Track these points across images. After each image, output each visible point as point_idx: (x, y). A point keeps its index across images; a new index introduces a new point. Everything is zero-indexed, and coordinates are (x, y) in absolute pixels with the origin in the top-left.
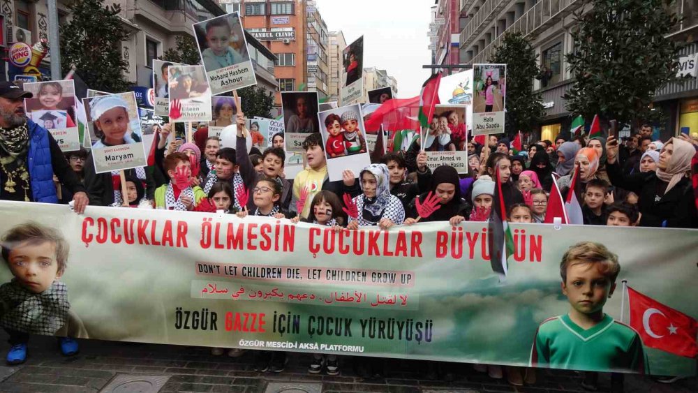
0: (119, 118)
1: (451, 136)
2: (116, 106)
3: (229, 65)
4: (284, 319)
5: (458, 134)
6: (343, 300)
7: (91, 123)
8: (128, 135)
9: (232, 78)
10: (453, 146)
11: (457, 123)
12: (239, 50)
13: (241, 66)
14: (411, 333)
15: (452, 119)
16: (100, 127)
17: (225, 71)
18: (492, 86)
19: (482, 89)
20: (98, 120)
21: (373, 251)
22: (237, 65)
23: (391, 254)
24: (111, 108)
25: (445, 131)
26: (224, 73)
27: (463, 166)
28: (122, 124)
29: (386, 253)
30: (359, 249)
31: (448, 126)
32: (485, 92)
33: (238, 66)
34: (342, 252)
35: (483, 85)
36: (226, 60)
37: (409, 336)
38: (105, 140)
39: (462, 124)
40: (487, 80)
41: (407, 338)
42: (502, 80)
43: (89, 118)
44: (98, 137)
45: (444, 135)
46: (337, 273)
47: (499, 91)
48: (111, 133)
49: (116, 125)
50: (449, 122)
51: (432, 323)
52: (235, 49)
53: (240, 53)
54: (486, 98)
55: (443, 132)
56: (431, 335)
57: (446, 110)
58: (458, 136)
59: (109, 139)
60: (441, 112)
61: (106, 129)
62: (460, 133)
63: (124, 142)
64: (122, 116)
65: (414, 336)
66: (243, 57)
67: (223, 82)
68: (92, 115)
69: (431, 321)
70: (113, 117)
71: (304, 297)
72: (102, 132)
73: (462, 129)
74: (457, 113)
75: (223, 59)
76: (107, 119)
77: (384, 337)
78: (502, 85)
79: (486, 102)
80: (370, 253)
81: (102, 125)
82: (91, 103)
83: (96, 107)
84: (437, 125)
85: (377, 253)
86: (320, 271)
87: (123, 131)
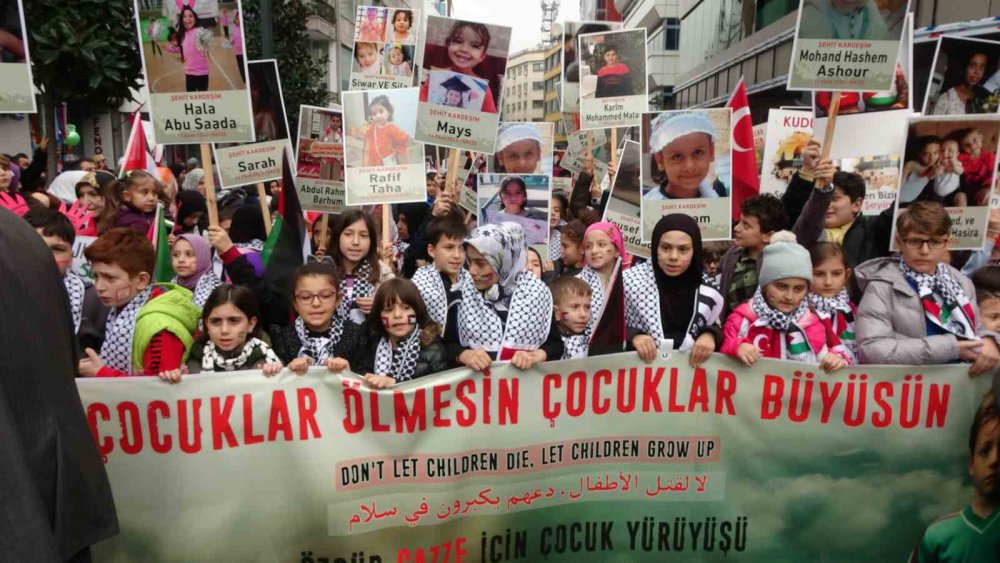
0: (698, 152)
1: (963, 178)
2: (695, 130)
3: (852, 37)
4: (500, 542)
5: (977, 173)
6: (600, 488)
7: (648, 156)
8: (707, 184)
9: (845, 65)
10: (963, 197)
11: (978, 152)
12: (887, 12)
13: (877, 47)
14: (713, 540)
15: (969, 145)
16: (662, 164)
17: (837, 47)
18: (200, 31)
19: (170, 39)
20: (660, 153)
21: (651, 404)
22: (868, 42)
23: (681, 409)
24: (687, 132)
25: (950, 169)
26: (835, 50)
27: (976, 235)
28: (701, 163)
29: (674, 408)
30: (626, 403)
31: (959, 158)
32: (180, 45)
33: (869, 46)
34: (598, 410)
35: (172, 30)
36: (852, 26)
37: (709, 545)
38: (668, 188)
39: (989, 155)
40: (181, 16)
41: (705, 547)
42: (231, 15)
43: (646, 148)
44: (656, 181)
45: (947, 177)
46: (589, 447)
47: (225, 43)
48: (680, 177)
49: (690, 164)
50: (962, 151)
51: (748, 521)
52: (881, 8)
53: (888, 19)
54: (182, 59)
55: (946, 171)
56: (744, 540)
57: (957, 128)
58: (977, 178)
59: (673, 187)
60: (948, 131)
61: (671, 169)
62: (982, 173)
63: (698, 194)
64: (704, 149)
65: (716, 544)
66: (890, 29)
67: (822, 70)
68: (652, 142)
69: (745, 518)
70: (688, 149)
71: (536, 495)
72: (663, 173)
73: (987, 165)
74: (980, 132)
75: (846, 20)
76: (676, 152)
77: (668, 548)
78: (232, 29)
79: (186, 69)
80: (646, 408)
81: (665, 161)
82: (654, 122)
83: (661, 128)
84: (935, 157)
85: (658, 408)
86: (561, 447)
87: (700, 175)
